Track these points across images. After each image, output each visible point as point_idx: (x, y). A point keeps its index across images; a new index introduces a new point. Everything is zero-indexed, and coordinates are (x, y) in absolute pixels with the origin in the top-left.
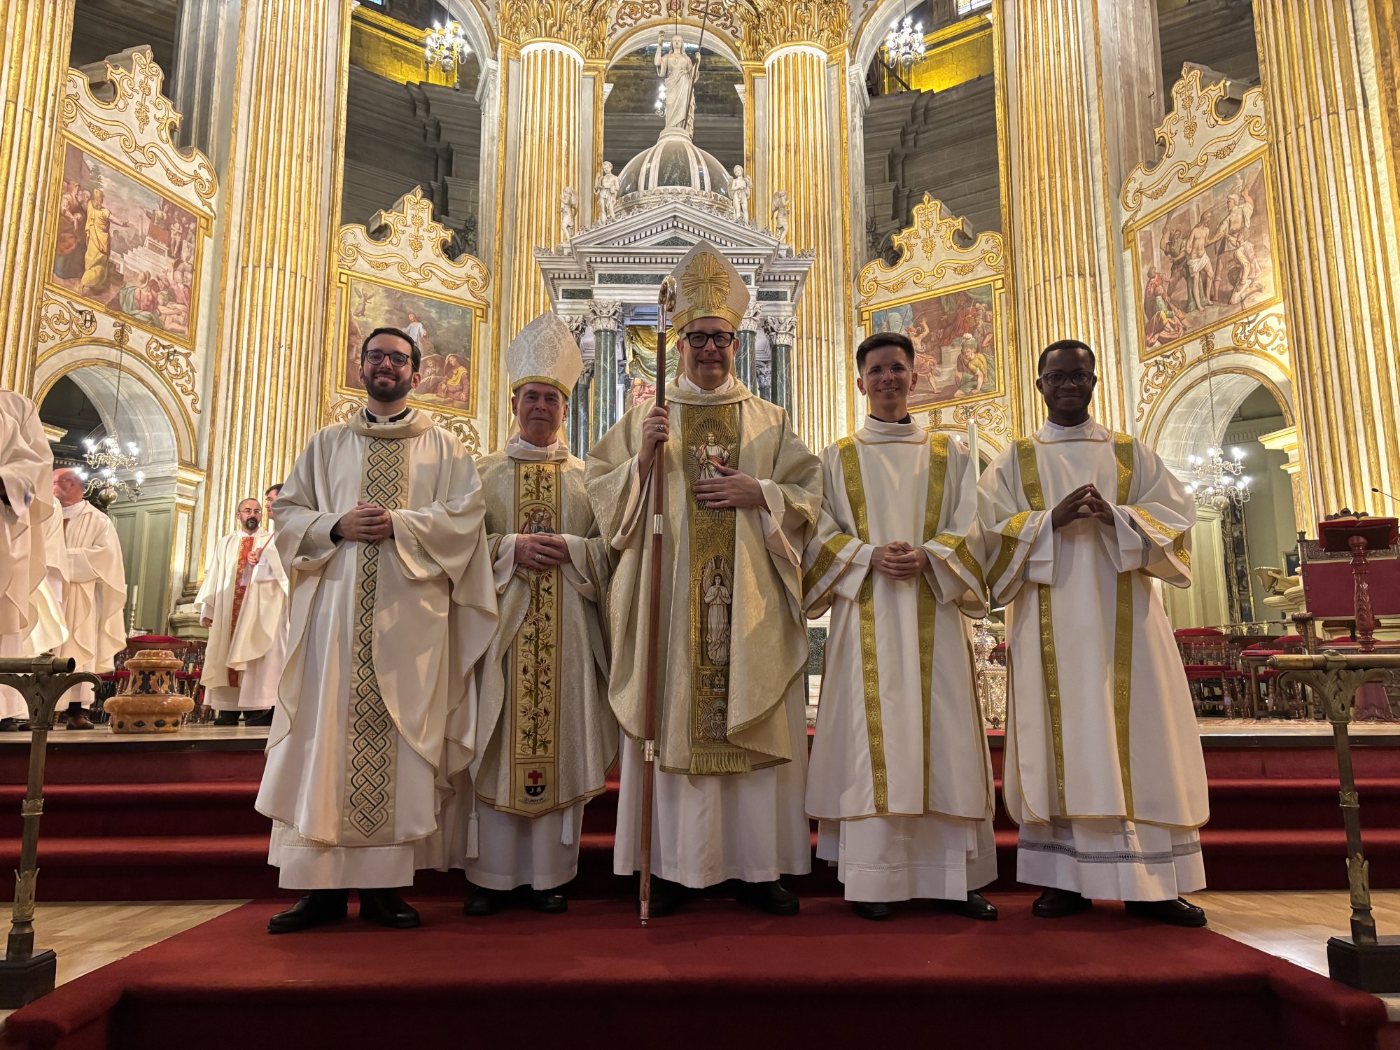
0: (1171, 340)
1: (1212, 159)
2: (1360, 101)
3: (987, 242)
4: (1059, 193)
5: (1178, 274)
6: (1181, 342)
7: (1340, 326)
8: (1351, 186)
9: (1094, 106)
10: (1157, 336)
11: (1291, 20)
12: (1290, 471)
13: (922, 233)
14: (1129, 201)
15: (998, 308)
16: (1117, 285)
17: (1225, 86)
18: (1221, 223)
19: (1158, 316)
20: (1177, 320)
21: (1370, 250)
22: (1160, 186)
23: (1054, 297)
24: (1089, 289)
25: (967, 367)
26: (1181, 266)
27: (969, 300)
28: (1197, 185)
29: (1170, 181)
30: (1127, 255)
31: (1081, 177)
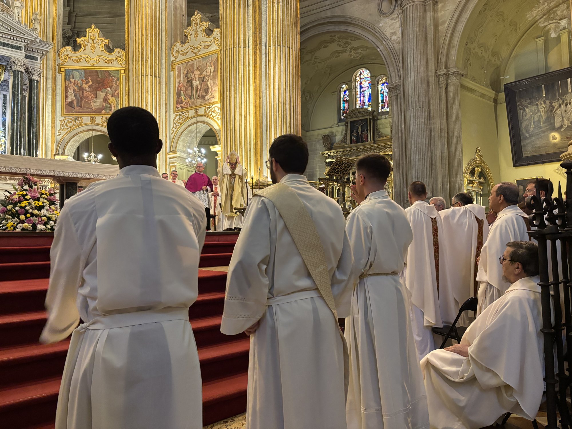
0: (184, 107)
1: (202, 48)
2: (247, 46)
3: (118, 53)
4: (149, 43)
5: (189, 85)
6: (188, 109)
7: (236, 116)
8: (242, 72)
9: (164, 13)
10: (180, 105)
11: (231, 12)
12: (218, 159)
13: (90, 41)
14: (174, 54)
15: (122, 81)
16: (168, 84)
17: (208, 24)
18: (204, 71)
19: (181, 98)
20: (187, 101)
21: (246, 94)
22: (185, 52)
23: (145, 83)
24: (158, 82)
25: (108, 101)
26: (190, 82)
27: (110, 75)
28: (197, 56)
29: (188, 51)
30: (172, 73)
31: (157, 39)
